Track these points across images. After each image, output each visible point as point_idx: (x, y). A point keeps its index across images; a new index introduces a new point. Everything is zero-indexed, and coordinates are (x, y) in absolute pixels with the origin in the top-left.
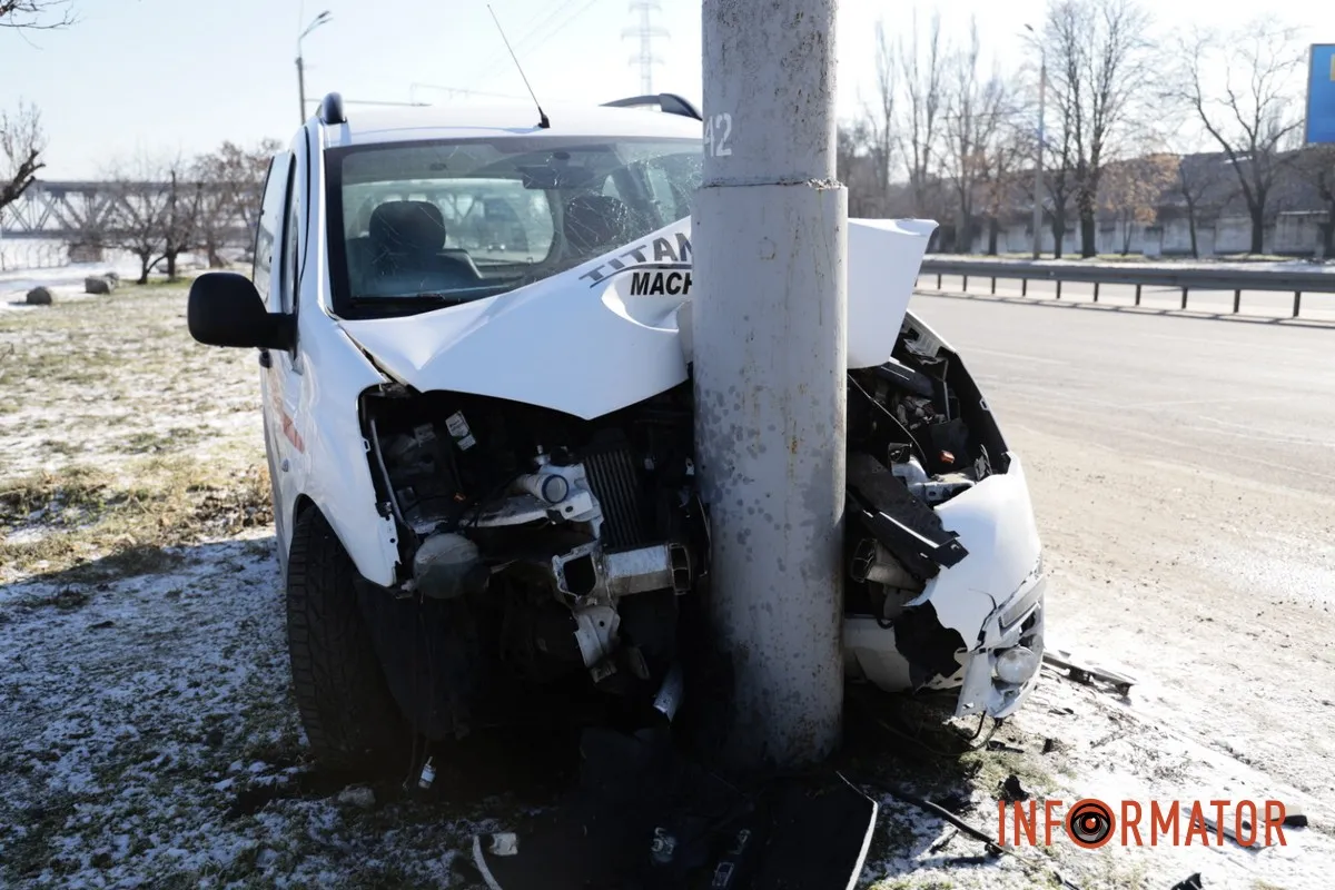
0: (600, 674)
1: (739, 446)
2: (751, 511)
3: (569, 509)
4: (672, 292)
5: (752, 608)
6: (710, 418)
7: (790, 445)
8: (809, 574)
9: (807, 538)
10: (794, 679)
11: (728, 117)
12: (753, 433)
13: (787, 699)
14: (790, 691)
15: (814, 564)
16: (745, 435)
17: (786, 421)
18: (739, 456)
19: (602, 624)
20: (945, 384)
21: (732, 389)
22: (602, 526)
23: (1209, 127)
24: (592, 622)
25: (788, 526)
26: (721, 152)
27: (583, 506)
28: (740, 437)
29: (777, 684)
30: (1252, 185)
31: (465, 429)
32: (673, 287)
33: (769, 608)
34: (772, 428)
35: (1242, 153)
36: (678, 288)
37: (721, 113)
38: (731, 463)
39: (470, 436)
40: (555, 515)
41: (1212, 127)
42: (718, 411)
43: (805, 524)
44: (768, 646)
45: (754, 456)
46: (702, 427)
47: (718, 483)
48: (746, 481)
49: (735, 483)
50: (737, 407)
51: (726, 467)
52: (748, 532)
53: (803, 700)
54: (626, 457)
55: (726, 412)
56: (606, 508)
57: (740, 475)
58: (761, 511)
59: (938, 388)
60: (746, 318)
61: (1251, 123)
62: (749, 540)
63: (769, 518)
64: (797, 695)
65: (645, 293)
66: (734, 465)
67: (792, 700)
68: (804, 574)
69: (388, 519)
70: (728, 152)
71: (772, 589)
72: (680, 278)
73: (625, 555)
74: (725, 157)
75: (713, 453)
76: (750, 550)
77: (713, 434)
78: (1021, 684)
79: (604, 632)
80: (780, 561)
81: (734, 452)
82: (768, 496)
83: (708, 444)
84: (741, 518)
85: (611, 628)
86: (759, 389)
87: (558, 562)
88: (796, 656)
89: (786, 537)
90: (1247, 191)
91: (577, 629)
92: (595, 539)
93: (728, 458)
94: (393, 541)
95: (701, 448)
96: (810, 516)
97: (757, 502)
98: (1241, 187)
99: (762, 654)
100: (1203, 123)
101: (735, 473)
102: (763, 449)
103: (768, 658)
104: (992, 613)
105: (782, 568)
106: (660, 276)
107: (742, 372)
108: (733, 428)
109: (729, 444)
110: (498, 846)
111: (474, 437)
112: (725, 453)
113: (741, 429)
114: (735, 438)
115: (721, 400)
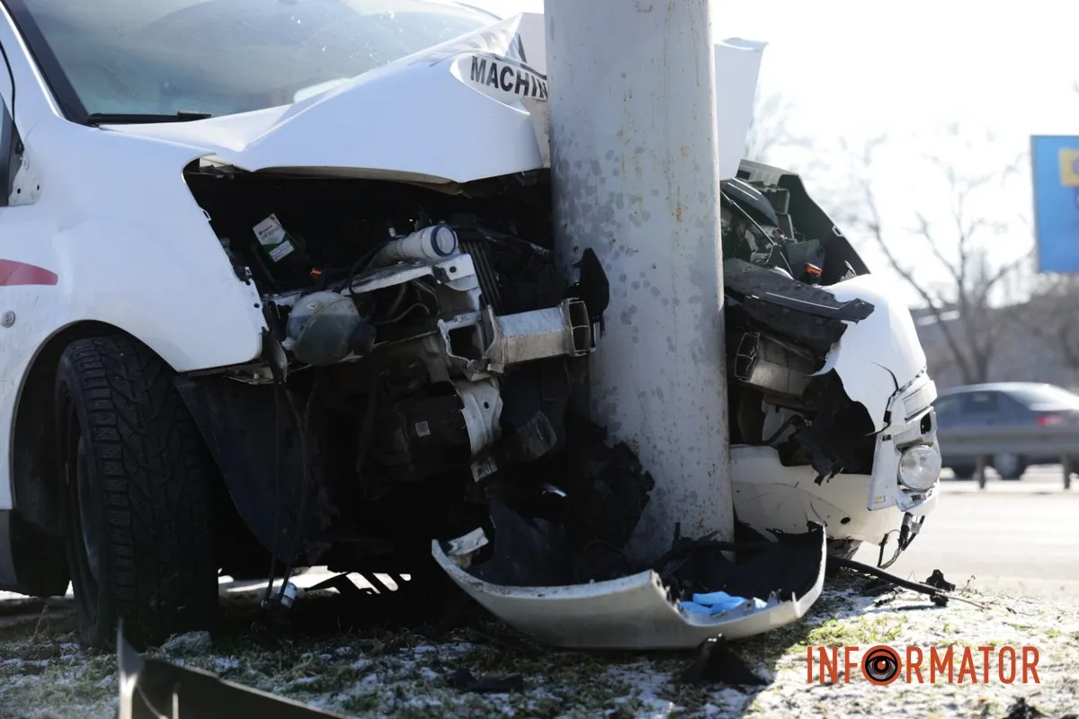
0: (480, 471)
1: (620, 215)
2: (636, 286)
3: (453, 270)
4: (507, 88)
5: (641, 395)
6: (583, 191)
7: (675, 211)
8: (699, 356)
9: (696, 317)
10: (690, 476)
12: (635, 199)
13: (684, 500)
14: (686, 490)
15: (703, 347)
16: (626, 201)
17: (670, 184)
18: (619, 226)
19: (486, 405)
20: (789, 217)
21: (609, 155)
22: (480, 297)
23: (894, 264)
24: (477, 401)
25: (676, 302)
27: (463, 268)
28: (620, 205)
29: (672, 482)
30: (966, 351)
31: (280, 234)
32: (506, 84)
33: (660, 393)
34: (655, 193)
35: (948, 307)
36: (511, 85)
38: (611, 235)
39: (287, 242)
40: (440, 273)
41: (899, 265)
42: (593, 181)
43: (693, 300)
44: (661, 438)
45: (638, 224)
46: (572, 205)
48: (629, 252)
49: (617, 256)
50: (616, 173)
51: (605, 240)
52: (633, 309)
53: (700, 502)
54: (480, 251)
55: (603, 181)
56: (482, 280)
57: (622, 248)
58: (647, 284)
59: (782, 218)
60: (624, 77)
61: (955, 260)
62: (635, 319)
63: (656, 292)
64: (694, 495)
65: (483, 82)
66: (615, 237)
67: (690, 500)
68: (694, 356)
69: (248, 283)
71: (662, 371)
72: (512, 74)
73: (517, 316)
76: (636, 330)
77: (587, 208)
78: (926, 491)
79: (489, 414)
80: (669, 339)
81: (614, 222)
82: (654, 267)
83: (580, 221)
84: (625, 295)
85: (495, 413)
86: (639, 150)
87: (445, 327)
88: (691, 449)
89: (674, 313)
90: (960, 359)
91: (463, 407)
92: (474, 311)
93: (606, 230)
94: (257, 306)
95: (570, 229)
96: (697, 292)
97: (643, 275)
98: (950, 355)
99: (655, 447)
100: (885, 259)
101: (616, 246)
102: (646, 216)
103: (661, 453)
104: (894, 394)
105: (672, 348)
106: (494, 66)
107: (620, 134)
108: (612, 195)
109: (607, 214)
110: (460, 548)
111: (292, 243)
112: (603, 225)
113: (621, 196)
114: (614, 206)
115: (596, 169)
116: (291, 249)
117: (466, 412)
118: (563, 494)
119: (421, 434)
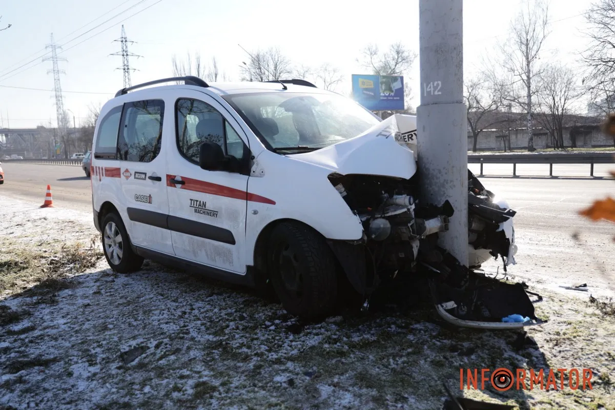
1: (447, 186)
3: (411, 209)
6: (435, 178)
11: (440, 82)
12: (451, 181)
16: (449, 182)
17: (460, 177)
18: (447, 189)
21: (444, 168)
25: (461, 210)
26: (436, 93)
27: (413, 208)
28: (447, 183)
31: (343, 189)
34: (457, 179)
37: (437, 81)
38: (444, 191)
39: (345, 192)
42: (439, 175)
43: (465, 209)
45: (452, 188)
47: (439, 199)
49: (446, 198)
50: (446, 173)
51: (442, 193)
55: (442, 175)
57: (447, 195)
60: (449, 145)
63: (456, 208)
68: (465, 226)
69: (356, 215)
70: (440, 93)
71: (458, 231)
74: (439, 95)
75: (436, 189)
77: (436, 183)
81: (445, 188)
82: (456, 201)
83: (434, 187)
85: (419, 247)
86: (453, 167)
91: (413, 247)
94: (360, 223)
96: (465, 207)
101: (445, 195)
102: (454, 186)
105: (460, 224)
107: (448, 162)
108: (445, 180)
109: (443, 186)
110: (446, 307)
111: (347, 192)
112: (442, 188)
113: (448, 180)
114: (445, 183)
115: (440, 172)
116: (346, 194)
117: (413, 249)
118: (439, 272)
119: (400, 256)
